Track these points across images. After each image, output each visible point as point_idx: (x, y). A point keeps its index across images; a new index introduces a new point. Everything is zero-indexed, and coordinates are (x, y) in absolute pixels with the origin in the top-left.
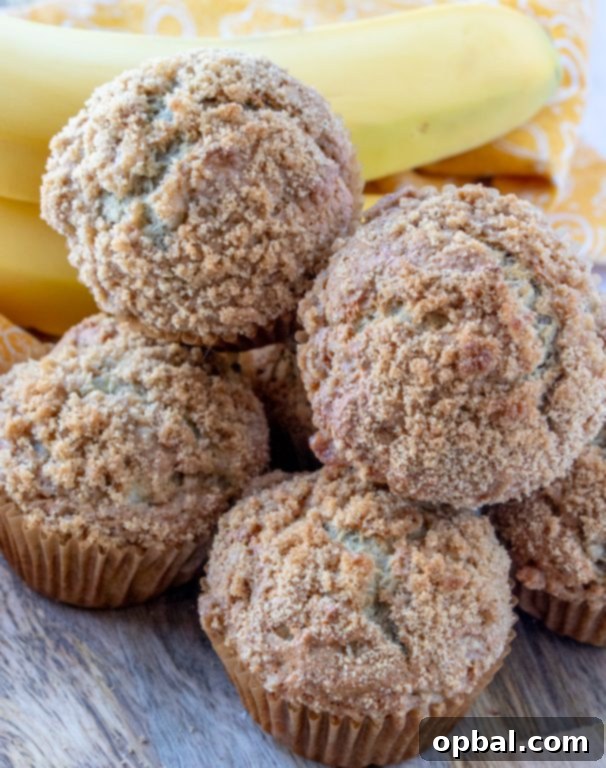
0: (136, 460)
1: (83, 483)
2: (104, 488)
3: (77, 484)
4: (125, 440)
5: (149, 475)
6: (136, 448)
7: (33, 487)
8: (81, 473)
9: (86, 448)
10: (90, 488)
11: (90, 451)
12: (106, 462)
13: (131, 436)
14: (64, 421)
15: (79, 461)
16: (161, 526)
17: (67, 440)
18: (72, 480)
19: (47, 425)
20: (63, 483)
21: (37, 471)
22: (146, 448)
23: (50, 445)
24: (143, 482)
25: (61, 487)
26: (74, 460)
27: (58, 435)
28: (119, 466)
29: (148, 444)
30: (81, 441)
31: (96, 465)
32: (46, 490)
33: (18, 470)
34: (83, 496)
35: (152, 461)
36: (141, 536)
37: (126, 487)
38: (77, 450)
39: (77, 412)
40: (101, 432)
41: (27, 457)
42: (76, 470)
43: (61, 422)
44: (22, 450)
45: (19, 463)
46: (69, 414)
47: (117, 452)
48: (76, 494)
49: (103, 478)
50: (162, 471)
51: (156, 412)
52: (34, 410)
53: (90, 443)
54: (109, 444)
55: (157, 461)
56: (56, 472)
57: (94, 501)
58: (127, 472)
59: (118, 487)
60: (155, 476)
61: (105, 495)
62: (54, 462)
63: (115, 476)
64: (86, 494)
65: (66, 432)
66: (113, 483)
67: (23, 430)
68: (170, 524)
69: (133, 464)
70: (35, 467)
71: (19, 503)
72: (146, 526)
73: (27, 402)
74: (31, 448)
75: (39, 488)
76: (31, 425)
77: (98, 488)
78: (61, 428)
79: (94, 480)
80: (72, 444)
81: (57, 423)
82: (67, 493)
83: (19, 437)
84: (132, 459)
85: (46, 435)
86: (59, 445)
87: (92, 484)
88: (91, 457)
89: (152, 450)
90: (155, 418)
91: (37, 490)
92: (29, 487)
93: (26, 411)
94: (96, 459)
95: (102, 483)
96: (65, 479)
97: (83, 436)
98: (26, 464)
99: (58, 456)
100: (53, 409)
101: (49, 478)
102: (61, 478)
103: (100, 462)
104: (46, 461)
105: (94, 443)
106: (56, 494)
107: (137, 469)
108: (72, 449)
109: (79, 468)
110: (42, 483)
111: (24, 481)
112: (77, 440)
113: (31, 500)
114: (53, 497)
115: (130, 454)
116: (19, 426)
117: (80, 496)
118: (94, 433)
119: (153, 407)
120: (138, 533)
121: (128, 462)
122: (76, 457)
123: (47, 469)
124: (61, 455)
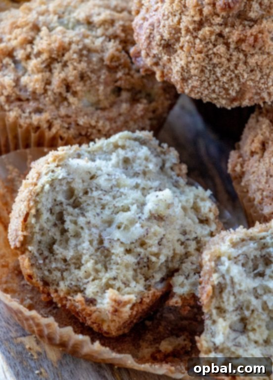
0: (88, 76)
1: (50, 90)
2: (65, 94)
3: (46, 91)
4: (80, 61)
5: (97, 87)
6: (88, 67)
7: (14, 92)
8: (48, 83)
9: (52, 66)
10: (55, 94)
11: (55, 68)
12: (67, 76)
13: (85, 59)
14: (37, 46)
15: (48, 74)
16: (104, 123)
17: (39, 59)
18: (43, 87)
19: (25, 49)
20: (36, 89)
21: (17, 81)
22: (96, 67)
23: (27, 63)
24: (92, 92)
25: (34, 92)
26: (44, 74)
27: (32, 56)
28: (76, 78)
29: (96, 65)
30: (49, 60)
31: (60, 78)
32: (23, 95)
33: (4, 80)
34: (50, 99)
35: (99, 77)
36: (90, 130)
37: (80, 94)
38: (46, 67)
39: (47, 40)
40: (63, 55)
41: (9, 71)
42: (45, 81)
43: (35, 47)
44: (7, 67)
45: (4, 75)
46: (41, 41)
47: (75, 68)
48: (45, 98)
49: (64, 87)
50: (106, 84)
51: (102, 43)
52: (16, 38)
53: (56, 62)
54: (69, 64)
55: (103, 77)
56: (31, 81)
57: (57, 104)
58: (81, 84)
59: (75, 94)
60: (101, 88)
61: (66, 99)
62: (29, 75)
63: (73, 85)
64: (52, 98)
65: (39, 54)
66: (71, 91)
67: (7, 53)
68: (111, 124)
69: (85, 79)
70: (16, 78)
71: (3, 104)
72: (93, 123)
73: (10, 33)
74: (13, 65)
75: (18, 93)
76: (14, 50)
77: (60, 94)
78: (35, 51)
79: (58, 88)
80: (42, 63)
81: (32, 48)
82: (38, 97)
83: (4, 58)
84: (85, 75)
85: (24, 56)
86: (33, 63)
87: (57, 90)
88: (56, 72)
89: (99, 70)
90: (102, 47)
91: (17, 95)
92: (11, 92)
93: (10, 40)
94: (60, 73)
95: (63, 90)
96: (37, 86)
97: (50, 58)
98: (9, 76)
99: (33, 71)
100: (30, 38)
101: (25, 86)
102: (34, 85)
103: (62, 75)
104: (23, 75)
105: (58, 62)
106: (30, 98)
107: (88, 82)
108: (44, 66)
109: (47, 80)
110: (20, 90)
111: (7, 87)
112: (46, 59)
113: (12, 102)
114: (28, 100)
115: (84, 71)
116: (5, 50)
117: (47, 99)
118: (58, 55)
119: (101, 40)
120: (88, 128)
121: (82, 77)
122: (46, 72)
123: (24, 80)
124: (35, 69)
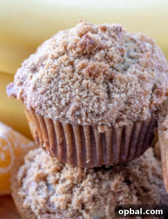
0: (98, 198)
1: (70, 207)
2: (81, 211)
3: (67, 207)
4: (93, 187)
5: (104, 206)
6: (98, 192)
7: (45, 207)
8: (69, 202)
9: (73, 189)
10: (74, 210)
11: (75, 191)
12: (83, 198)
13: (97, 185)
14: (64, 174)
15: (69, 195)
17: (64, 184)
18: (65, 205)
19: (55, 176)
20: (60, 206)
21: (47, 199)
22: (104, 192)
23: (55, 186)
24: (101, 210)
25: (59, 208)
26: (67, 195)
27: (60, 182)
28: (89, 200)
29: (105, 190)
30: (71, 185)
31: (77, 199)
32: (51, 210)
33: (38, 198)
34: (70, 214)
35: (106, 199)
37: (91, 211)
38: (69, 190)
39: (70, 171)
40: (81, 182)
41: (43, 192)
42: (67, 200)
43: (62, 175)
44: (41, 188)
45: (39, 194)
46: (67, 171)
47: (89, 193)
48: (66, 213)
49: (81, 205)
50: (111, 204)
52: (49, 168)
53: (76, 187)
54: (85, 189)
55: (109, 199)
56: (57, 200)
57: (74, 217)
58: (93, 204)
59: (88, 211)
60: (107, 207)
61: (81, 214)
62: (57, 195)
63: (87, 205)
64: (71, 213)
65: (64, 180)
66: (85, 209)
67: (43, 177)
69: (96, 200)
70: (47, 197)
71: (37, 215)
73: (46, 163)
74: (46, 187)
75: (48, 208)
76: (47, 176)
77: (77, 210)
78: (62, 178)
79: (76, 206)
80: (66, 187)
81: (60, 176)
82: (61, 212)
83: (40, 181)
84: (96, 197)
85: (54, 181)
86: (59, 187)
87: (75, 208)
88: (75, 194)
89: (107, 194)
91: (47, 209)
92: (43, 207)
93: (45, 168)
94: (78, 195)
95: (79, 208)
96: (61, 204)
97: (72, 183)
98: (42, 195)
99: (59, 192)
100: (59, 168)
101: (53, 203)
102: (59, 203)
103: (79, 197)
104: (52, 195)
105: (78, 187)
106: (56, 212)
107: (98, 202)
108: (67, 189)
109: (69, 199)
110: (50, 206)
111: (40, 203)
112: (69, 185)
113: (43, 214)
114: (54, 213)
115: (95, 194)
116: (41, 175)
117: (68, 214)
118: (78, 182)
121: (94, 199)
122: (68, 193)
123: (53, 199)
124: (61, 191)
